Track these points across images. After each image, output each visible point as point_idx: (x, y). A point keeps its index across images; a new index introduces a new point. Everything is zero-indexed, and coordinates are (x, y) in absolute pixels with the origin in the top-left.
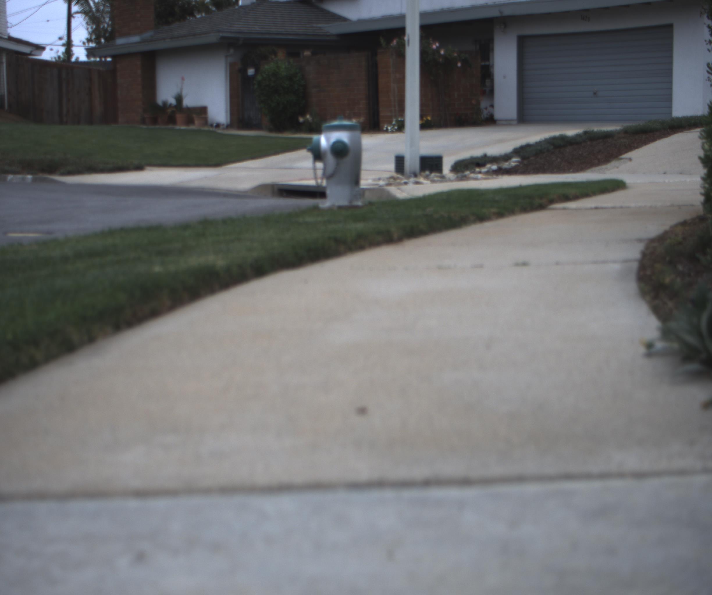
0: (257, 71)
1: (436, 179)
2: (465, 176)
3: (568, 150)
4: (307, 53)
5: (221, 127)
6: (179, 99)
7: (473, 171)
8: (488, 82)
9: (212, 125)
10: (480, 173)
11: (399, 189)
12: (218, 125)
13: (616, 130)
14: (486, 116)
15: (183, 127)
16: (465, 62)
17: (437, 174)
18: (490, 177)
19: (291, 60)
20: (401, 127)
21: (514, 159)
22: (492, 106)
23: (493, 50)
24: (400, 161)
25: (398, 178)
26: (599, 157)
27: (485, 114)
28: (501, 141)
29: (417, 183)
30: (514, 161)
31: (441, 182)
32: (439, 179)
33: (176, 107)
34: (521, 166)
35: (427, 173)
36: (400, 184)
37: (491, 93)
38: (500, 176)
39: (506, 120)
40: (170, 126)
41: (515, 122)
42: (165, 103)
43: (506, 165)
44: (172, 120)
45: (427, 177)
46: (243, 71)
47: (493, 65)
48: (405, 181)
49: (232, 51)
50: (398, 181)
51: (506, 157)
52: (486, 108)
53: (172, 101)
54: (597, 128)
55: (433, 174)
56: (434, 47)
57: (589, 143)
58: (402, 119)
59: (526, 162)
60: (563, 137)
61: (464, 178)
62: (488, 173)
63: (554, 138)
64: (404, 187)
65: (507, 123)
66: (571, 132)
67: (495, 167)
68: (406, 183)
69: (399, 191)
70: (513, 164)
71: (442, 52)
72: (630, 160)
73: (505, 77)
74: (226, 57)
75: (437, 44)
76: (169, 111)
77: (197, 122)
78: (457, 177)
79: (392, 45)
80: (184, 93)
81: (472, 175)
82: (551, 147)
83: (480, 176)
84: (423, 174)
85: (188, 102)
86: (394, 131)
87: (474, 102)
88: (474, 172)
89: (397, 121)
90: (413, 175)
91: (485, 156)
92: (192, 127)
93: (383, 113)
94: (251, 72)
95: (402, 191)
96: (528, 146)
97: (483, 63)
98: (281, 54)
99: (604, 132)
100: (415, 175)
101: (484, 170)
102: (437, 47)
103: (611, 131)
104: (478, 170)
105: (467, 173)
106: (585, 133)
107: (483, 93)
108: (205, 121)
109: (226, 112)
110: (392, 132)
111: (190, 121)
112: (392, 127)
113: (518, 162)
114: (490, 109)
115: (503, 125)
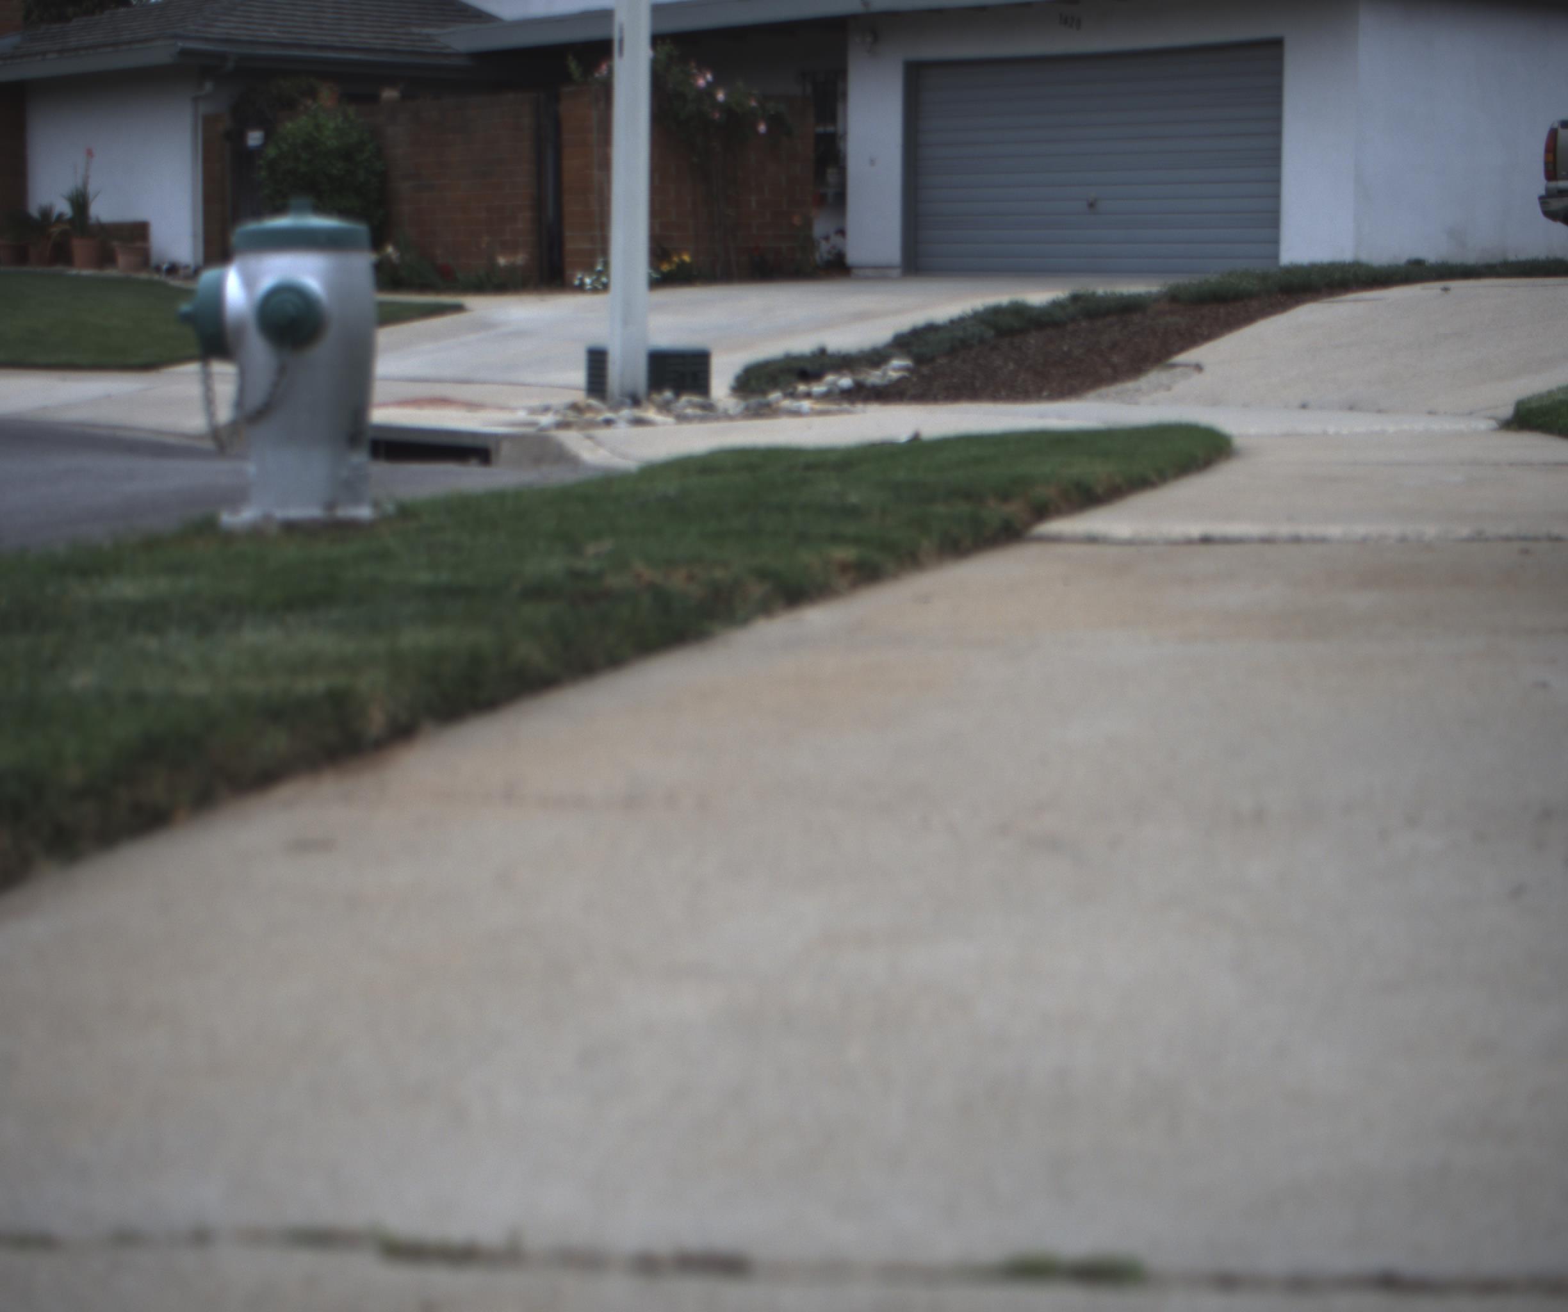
0: (268, 137)
1: (689, 411)
2: (768, 405)
3: (1032, 341)
4: (389, 94)
5: (181, 272)
6: (80, 202)
7: (790, 390)
8: (831, 175)
9: (158, 269)
10: (808, 395)
11: (590, 437)
12: (173, 269)
13: (1150, 294)
14: (826, 256)
15: (86, 272)
16: (776, 122)
17: (696, 399)
18: (833, 407)
19: (351, 110)
21: (896, 363)
22: (842, 232)
23: (844, 95)
24: (597, 360)
25: (589, 408)
26: (1115, 359)
27: (824, 251)
28: (862, 316)
29: (639, 422)
30: (896, 368)
31: (702, 419)
32: (699, 412)
33: (71, 221)
34: (915, 379)
35: (668, 394)
36: (593, 424)
37: (838, 200)
38: (859, 407)
39: (876, 267)
40: (58, 268)
41: (897, 272)
42: (46, 213)
43: (874, 377)
44: (61, 254)
45: (665, 407)
46: (236, 136)
47: (845, 133)
48: (609, 415)
49: (208, 86)
50: (589, 416)
51: (876, 358)
52: (827, 238)
53: (63, 207)
54: (1103, 287)
55: (684, 399)
56: (701, 82)
57: (1084, 324)
59: (925, 370)
60: (1018, 310)
61: (764, 411)
62: (827, 396)
63: (996, 311)
64: (602, 433)
65: (877, 273)
67: (846, 382)
68: (608, 422)
69: (588, 443)
70: (894, 375)
71: (721, 96)
72: (1199, 368)
73: (872, 162)
74: (196, 100)
75: (709, 77)
76: (55, 230)
77: (121, 260)
78: (747, 408)
79: (597, 75)
80: (91, 189)
81: (787, 403)
82: (990, 333)
83: (806, 404)
84: (656, 397)
85: (102, 211)
86: (600, 287)
87: (797, 220)
88: (793, 395)
90: (628, 401)
91: (822, 352)
92: (111, 272)
93: (574, 242)
94: (254, 138)
95: (599, 443)
96: (931, 328)
97: (820, 129)
98: (327, 95)
99: (1121, 298)
100: (636, 402)
101: (818, 388)
102: (708, 84)
103: (1140, 295)
104: (802, 388)
105: (775, 396)
106: (1075, 298)
107: (821, 201)
108: (144, 259)
109: (195, 236)
111: (106, 258)
112: (594, 277)
113: (907, 369)
114: (835, 240)
115: (867, 278)
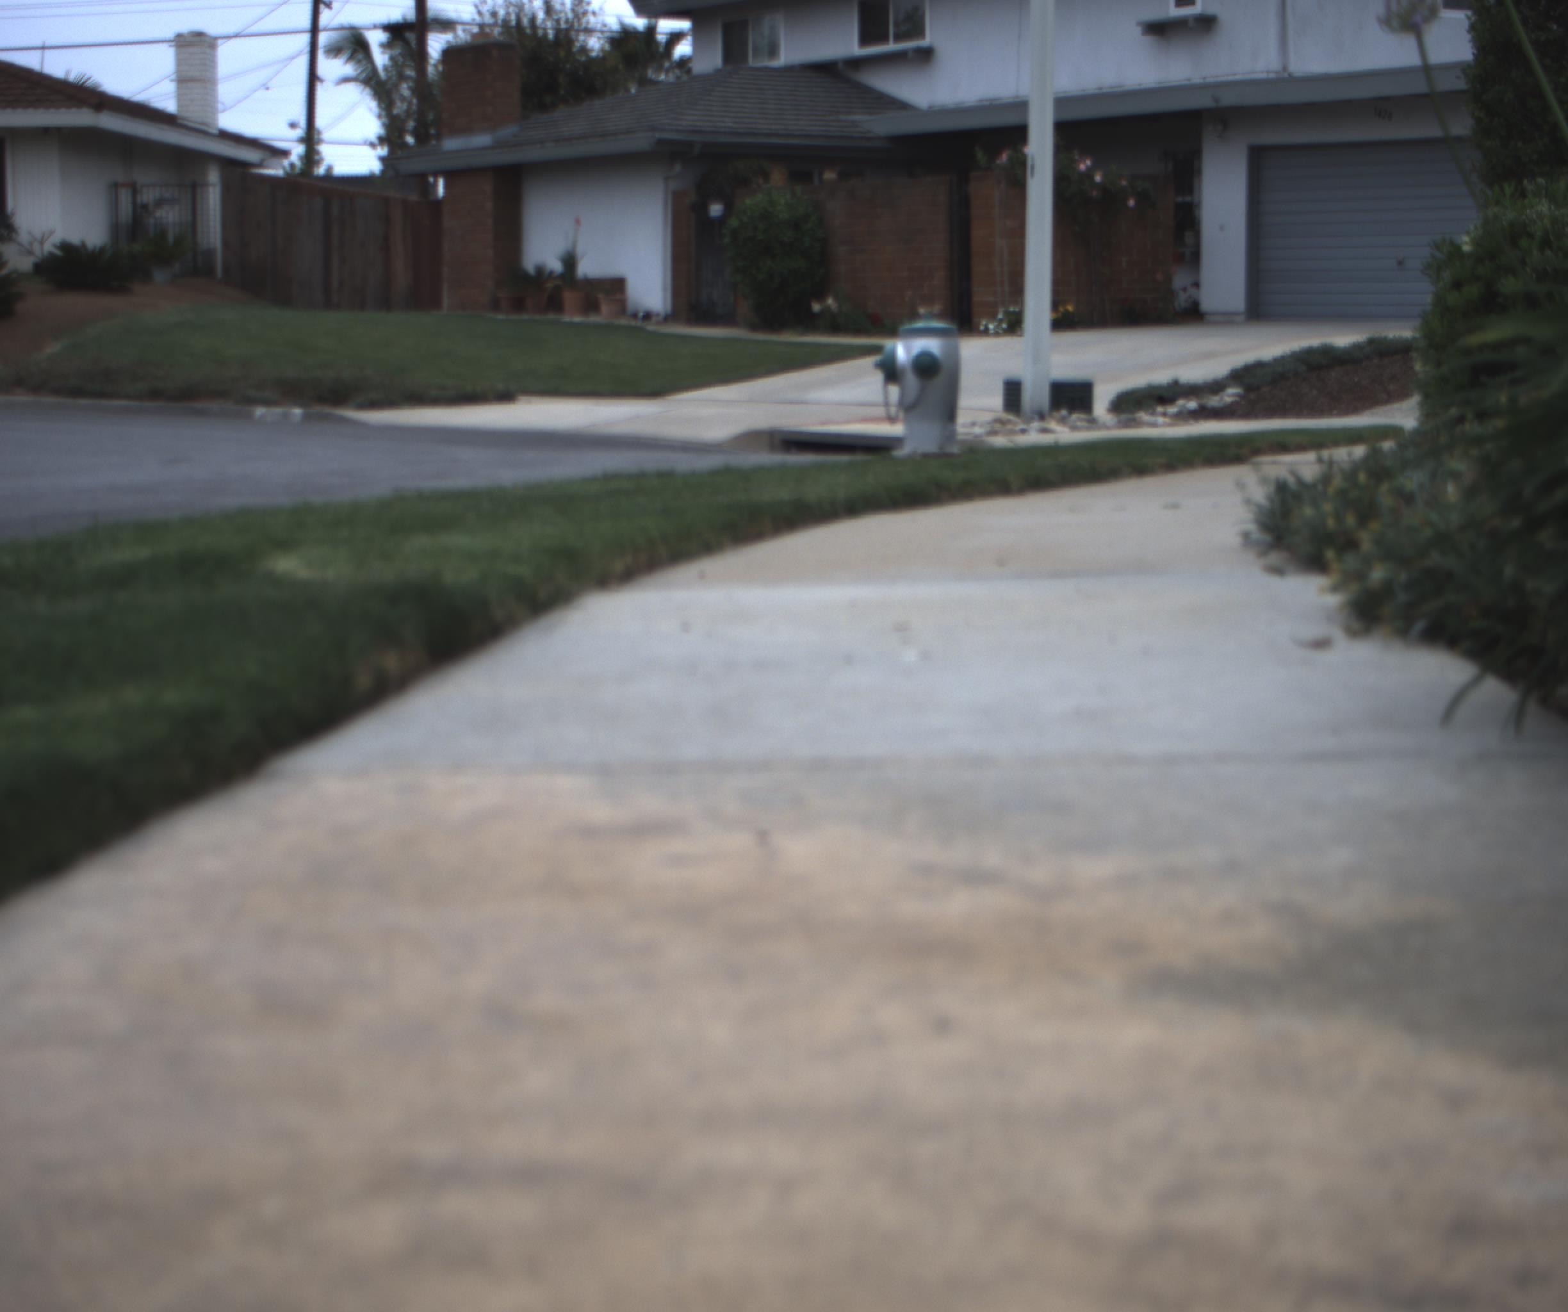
0: (729, 208)
1: (1079, 424)
2: (1134, 420)
3: (1334, 374)
4: (830, 175)
5: (654, 319)
6: (570, 261)
7: (1151, 410)
8: (1189, 237)
9: (635, 316)
10: (1164, 415)
12: (648, 316)
14: (1183, 305)
15: (577, 319)
16: (1143, 198)
17: (1083, 416)
18: (1181, 421)
19: (798, 189)
20: (1014, 325)
21: (1231, 391)
22: (1197, 285)
23: (1199, 172)
24: (1013, 392)
25: (1009, 422)
26: (1392, 387)
27: (1182, 300)
29: (1045, 428)
30: (1231, 394)
32: (1085, 424)
33: (562, 276)
34: (1244, 402)
35: (1064, 412)
36: (1013, 430)
37: (1194, 258)
39: (1224, 314)
40: (551, 316)
41: (1242, 318)
42: (540, 270)
43: (1214, 401)
44: (554, 303)
45: (1063, 421)
46: (701, 208)
47: (1199, 204)
48: (1024, 426)
49: (678, 168)
50: (1009, 427)
51: (1216, 387)
52: (1184, 290)
53: (555, 265)
55: (1075, 416)
56: (1082, 167)
57: (1375, 361)
58: (1017, 309)
59: (1252, 396)
62: (1177, 415)
63: (1310, 351)
65: (1226, 320)
66: (1343, 338)
67: (1192, 405)
68: (1024, 429)
70: (1229, 400)
71: (1098, 178)
73: (1222, 228)
74: (667, 178)
75: (1089, 162)
76: (550, 285)
77: (605, 308)
78: (1119, 422)
79: (998, 162)
80: (579, 250)
81: (1148, 418)
82: (1303, 368)
83: (1161, 420)
84: (1055, 414)
85: (587, 268)
86: (1001, 332)
87: (1159, 277)
88: (1153, 414)
89: (1007, 313)
90: (1036, 417)
91: (1176, 383)
92: (594, 319)
93: (980, 295)
94: (715, 210)
96: (1259, 365)
97: (1180, 199)
98: (778, 177)
100: (1042, 417)
101: (1172, 410)
102: (1088, 168)
104: (1160, 409)
105: (1140, 414)
106: (1371, 341)
107: (1180, 259)
108: (622, 307)
109: (665, 289)
110: (997, 334)
111: (590, 306)
112: (996, 324)
113: (1238, 395)
114: (1192, 291)
115: (1216, 323)
